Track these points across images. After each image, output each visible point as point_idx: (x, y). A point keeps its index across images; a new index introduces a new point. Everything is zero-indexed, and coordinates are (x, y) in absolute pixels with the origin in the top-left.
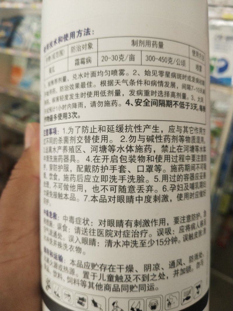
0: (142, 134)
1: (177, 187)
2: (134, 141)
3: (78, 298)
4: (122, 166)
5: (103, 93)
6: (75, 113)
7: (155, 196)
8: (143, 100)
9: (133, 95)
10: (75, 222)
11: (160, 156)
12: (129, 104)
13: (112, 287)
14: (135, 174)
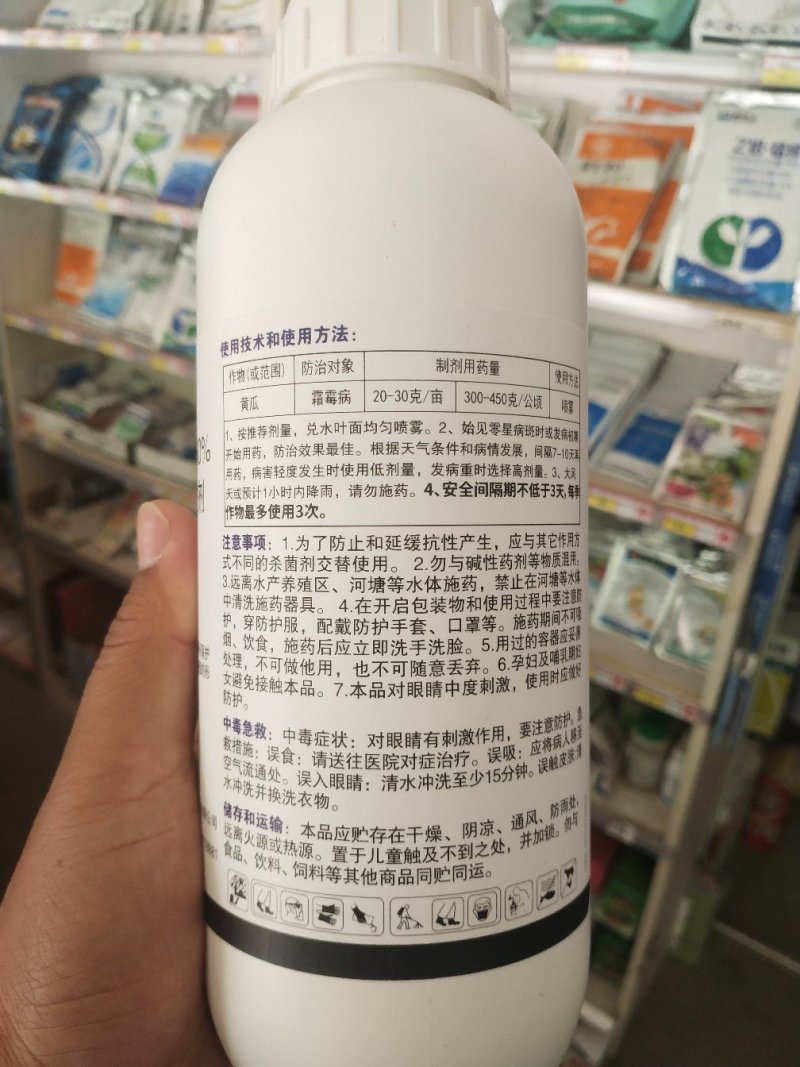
0: (457, 554)
1: (525, 661)
2: (441, 567)
3: (321, 908)
4: (417, 620)
5: (377, 469)
6: (313, 508)
7: (484, 681)
8: (459, 485)
9: (438, 473)
10: (313, 743)
11: (493, 597)
12: (431, 492)
13: (397, 875)
14: (445, 637)
